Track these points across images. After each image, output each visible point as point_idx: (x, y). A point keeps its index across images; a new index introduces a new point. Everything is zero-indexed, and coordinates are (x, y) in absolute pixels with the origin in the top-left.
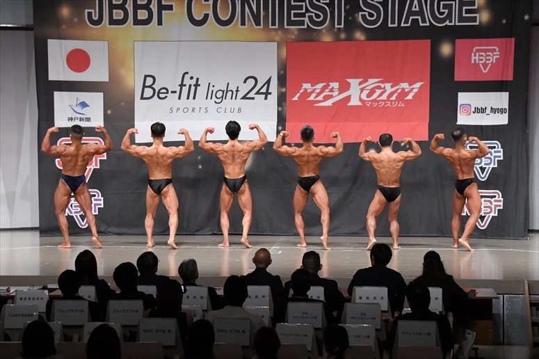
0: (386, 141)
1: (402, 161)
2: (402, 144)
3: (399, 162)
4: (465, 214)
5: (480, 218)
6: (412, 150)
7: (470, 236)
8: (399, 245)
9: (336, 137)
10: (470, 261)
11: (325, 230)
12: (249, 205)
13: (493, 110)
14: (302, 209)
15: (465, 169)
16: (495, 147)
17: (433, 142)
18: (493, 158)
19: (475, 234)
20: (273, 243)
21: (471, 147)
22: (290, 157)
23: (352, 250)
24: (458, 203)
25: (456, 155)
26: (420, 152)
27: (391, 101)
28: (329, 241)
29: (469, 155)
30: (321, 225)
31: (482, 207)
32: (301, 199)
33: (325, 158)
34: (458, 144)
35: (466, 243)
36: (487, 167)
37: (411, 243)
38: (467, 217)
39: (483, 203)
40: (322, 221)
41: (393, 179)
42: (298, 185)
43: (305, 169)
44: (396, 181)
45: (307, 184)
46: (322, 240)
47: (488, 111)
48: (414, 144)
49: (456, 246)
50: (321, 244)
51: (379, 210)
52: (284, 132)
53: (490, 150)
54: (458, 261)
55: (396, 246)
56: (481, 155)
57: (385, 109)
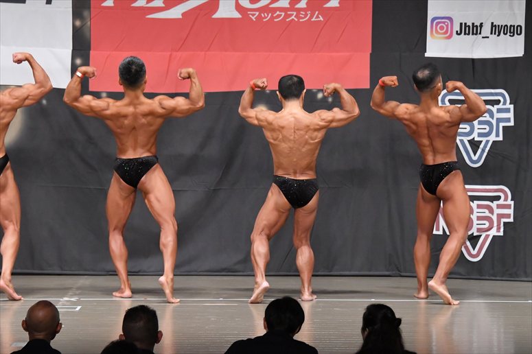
0: (291, 88)
1: (322, 128)
2: (320, 96)
3: (316, 130)
4: (441, 232)
5: (469, 240)
6: (342, 108)
7: (450, 275)
8: (313, 293)
9: (189, 77)
10: (451, 323)
11: (168, 264)
12: (15, 213)
13: (496, 29)
14: (123, 222)
15: (439, 144)
16: (498, 102)
17: (377, 94)
18: (494, 122)
19: (461, 270)
20: (64, 291)
21: (451, 102)
22: (99, 117)
23: (220, 303)
24: (426, 210)
25: (421, 116)
26: (357, 111)
27: (299, 10)
28: (177, 286)
29: (446, 117)
30: (159, 253)
31: (474, 217)
32: (121, 203)
33: (169, 119)
34: (425, 96)
35: (442, 290)
36: (484, 140)
37: (337, 288)
38: (444, 238)
39: (476, 210)
40: (161, 247)
41: (304, 162)
42: (116, 175)
43: (129, 142)
44: (308, 168)
45: (134, 173)
46: (162, 284)
47: (486, 30)
48: (345, 95)
49: (423, 294)
50: (159, 292)
51: (276, 224)
52: (84, 69)
53: (489, 107)
54: (427, 325)
55: (306, 295)
56: (470, 116)
57: (286, 26)
